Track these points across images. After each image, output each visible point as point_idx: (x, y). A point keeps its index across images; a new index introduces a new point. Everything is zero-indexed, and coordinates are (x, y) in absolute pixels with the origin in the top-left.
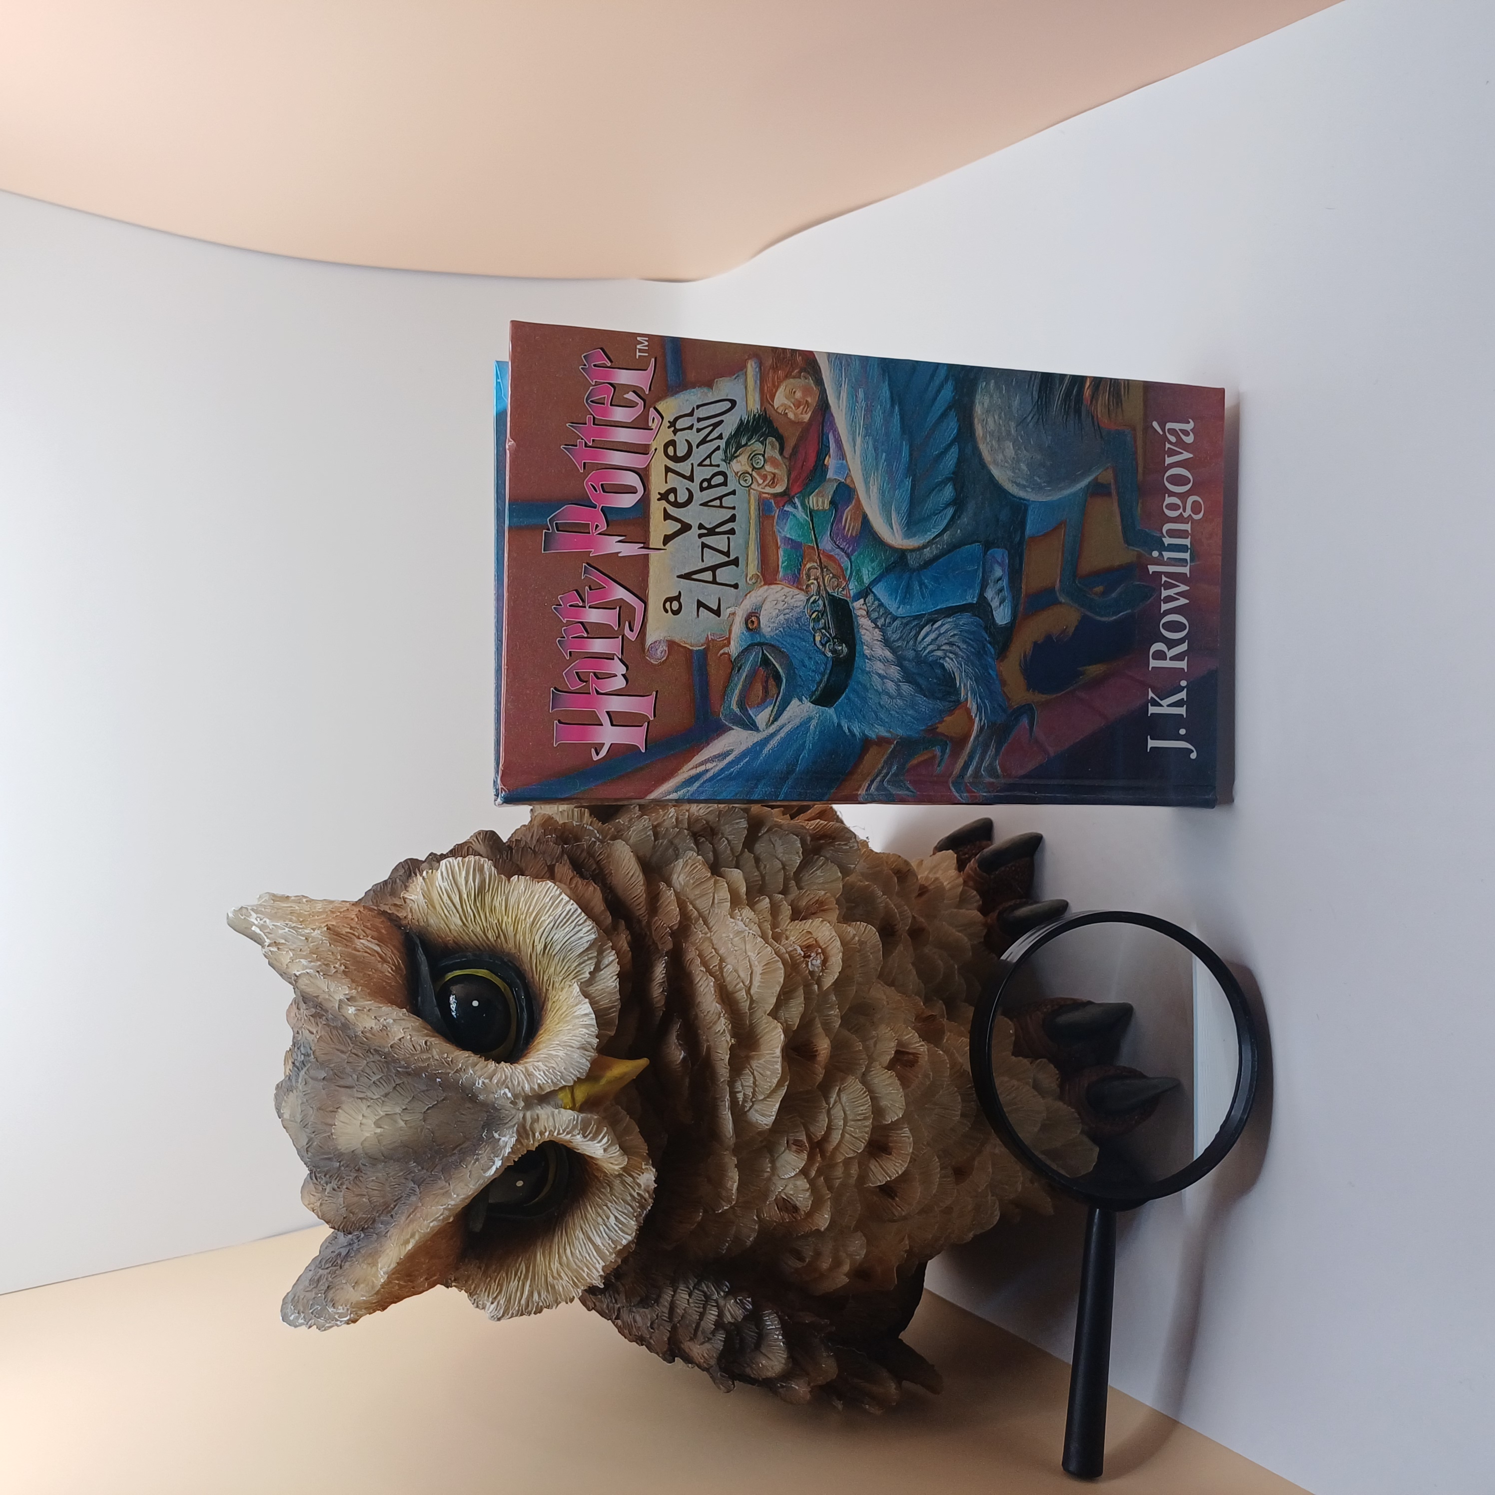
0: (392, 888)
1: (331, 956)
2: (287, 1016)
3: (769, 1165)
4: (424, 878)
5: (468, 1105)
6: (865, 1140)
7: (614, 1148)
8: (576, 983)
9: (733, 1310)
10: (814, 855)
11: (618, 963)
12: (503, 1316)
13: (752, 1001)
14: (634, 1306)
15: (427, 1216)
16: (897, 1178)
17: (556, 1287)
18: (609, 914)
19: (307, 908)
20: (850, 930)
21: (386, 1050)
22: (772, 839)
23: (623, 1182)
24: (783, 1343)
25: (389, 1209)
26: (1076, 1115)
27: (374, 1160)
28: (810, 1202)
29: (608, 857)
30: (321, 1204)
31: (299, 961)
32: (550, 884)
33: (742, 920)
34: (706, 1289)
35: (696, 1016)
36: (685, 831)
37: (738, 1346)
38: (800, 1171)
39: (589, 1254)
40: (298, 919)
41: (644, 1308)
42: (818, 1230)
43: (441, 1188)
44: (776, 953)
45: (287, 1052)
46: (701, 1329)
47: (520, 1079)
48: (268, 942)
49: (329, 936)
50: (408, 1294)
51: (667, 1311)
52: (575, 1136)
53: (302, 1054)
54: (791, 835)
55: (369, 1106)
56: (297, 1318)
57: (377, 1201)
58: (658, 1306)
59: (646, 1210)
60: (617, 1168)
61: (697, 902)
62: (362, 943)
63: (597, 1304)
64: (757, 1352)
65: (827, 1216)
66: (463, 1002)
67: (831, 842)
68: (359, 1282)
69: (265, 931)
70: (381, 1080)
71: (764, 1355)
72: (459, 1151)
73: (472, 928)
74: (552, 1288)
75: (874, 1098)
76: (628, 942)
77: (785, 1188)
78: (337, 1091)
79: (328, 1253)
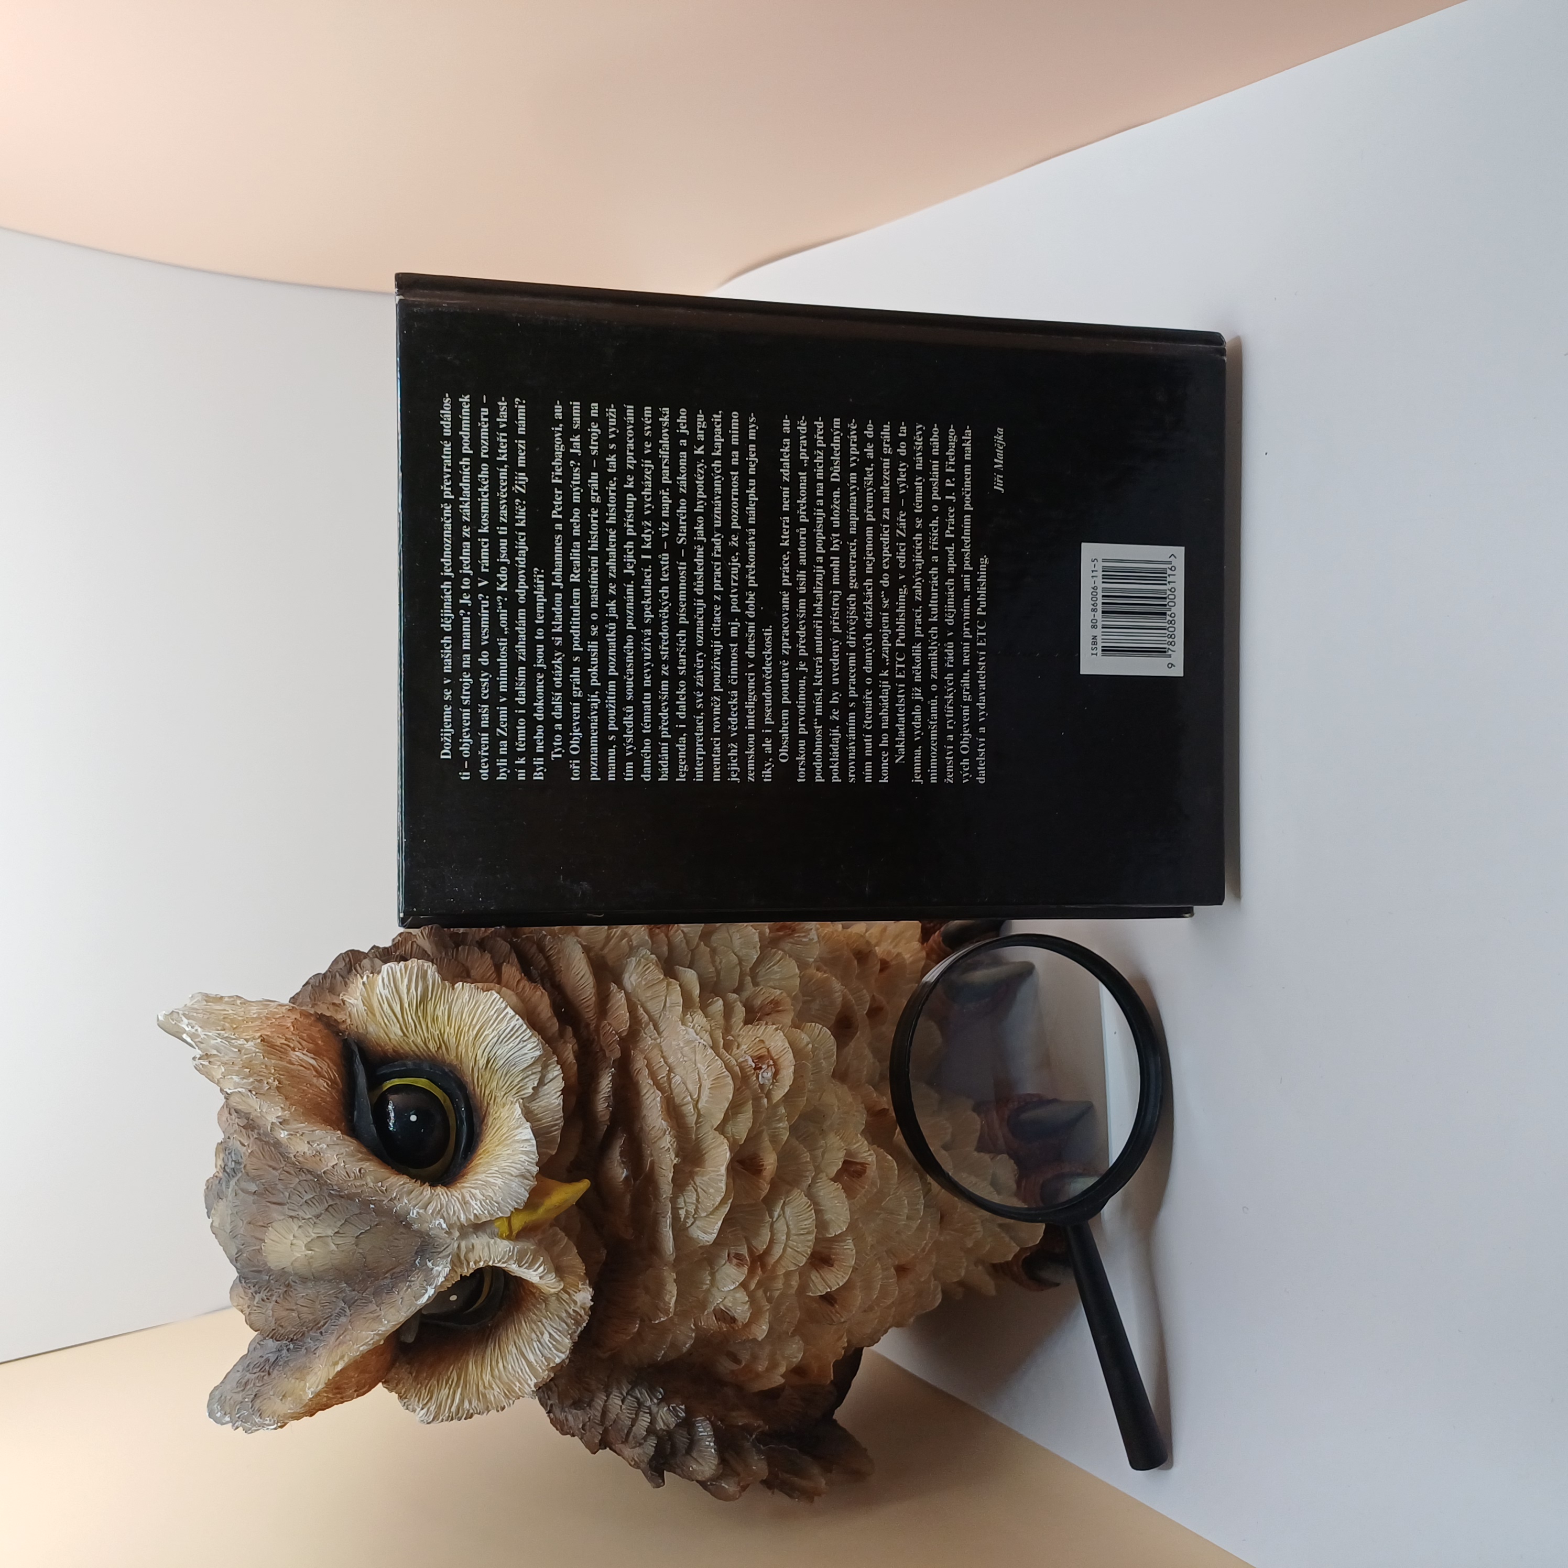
0: (331, 983)
1: (265, 1070)
3: (709, 1278)
4: (364, 983)
5: (402, 1230)
6: (808, 1253)
7: (550, 1273)
8: (517, 1105)
9: (666, 1418)
10: (772, 948)
11: (563, 1079)
13: (699, 1115)
15: (357, 1339)
16: (838, 1288)
17: (488, 1397)
18: (555, 1020)
19: (241, 1011)
20: (803, 1038)
21: (319, 1173)
23: (559, 1300)
24: (715, 1450)
25: (319, 1325)
27: (304, 1280)
28: (749, 1314)
29: (559, 952)
30: (250, 1314)
31: (232, 1078)
32: (496, 995)
33: (693, 1028)
34: (639, 1395)
35: (641, 1129)
37: (669, 1451)
38: (740, 1284)
39: (521, 1370)
40: (231, 1027)
41: (576, 1409)
42: (755, 1340)
43: (372, 1312)
44: (726, 1067)
46: (632, 1434)
47: (456, 1208)
48: (199, 1053)
49: (262, 1048)
51: (599, 1414)
52: (510, 1264)
53: (233, 1161)
55: (300, 1226)
56: (223, 1417)
57: (306, 1318)
58: (590, 1409)
59: (581, 1326)
60: (553, 1291)
61: (649, 1004)
62: (297, 1056)
64: (689, 1457)
65: (765, 1327)
66: (401, 1115)
67: (790, 934)
68: (287, 1395)
69: (197, 1040)
70: (313, 1200)
71: (695, 1459)
72: (392, 1275)
73: (413, 1038)
74: (484, 1397)
75: (818, 1212)
76: (574, 1052)
77: (723, 1300)
78: (268, 1206)
79: (256, 1357)
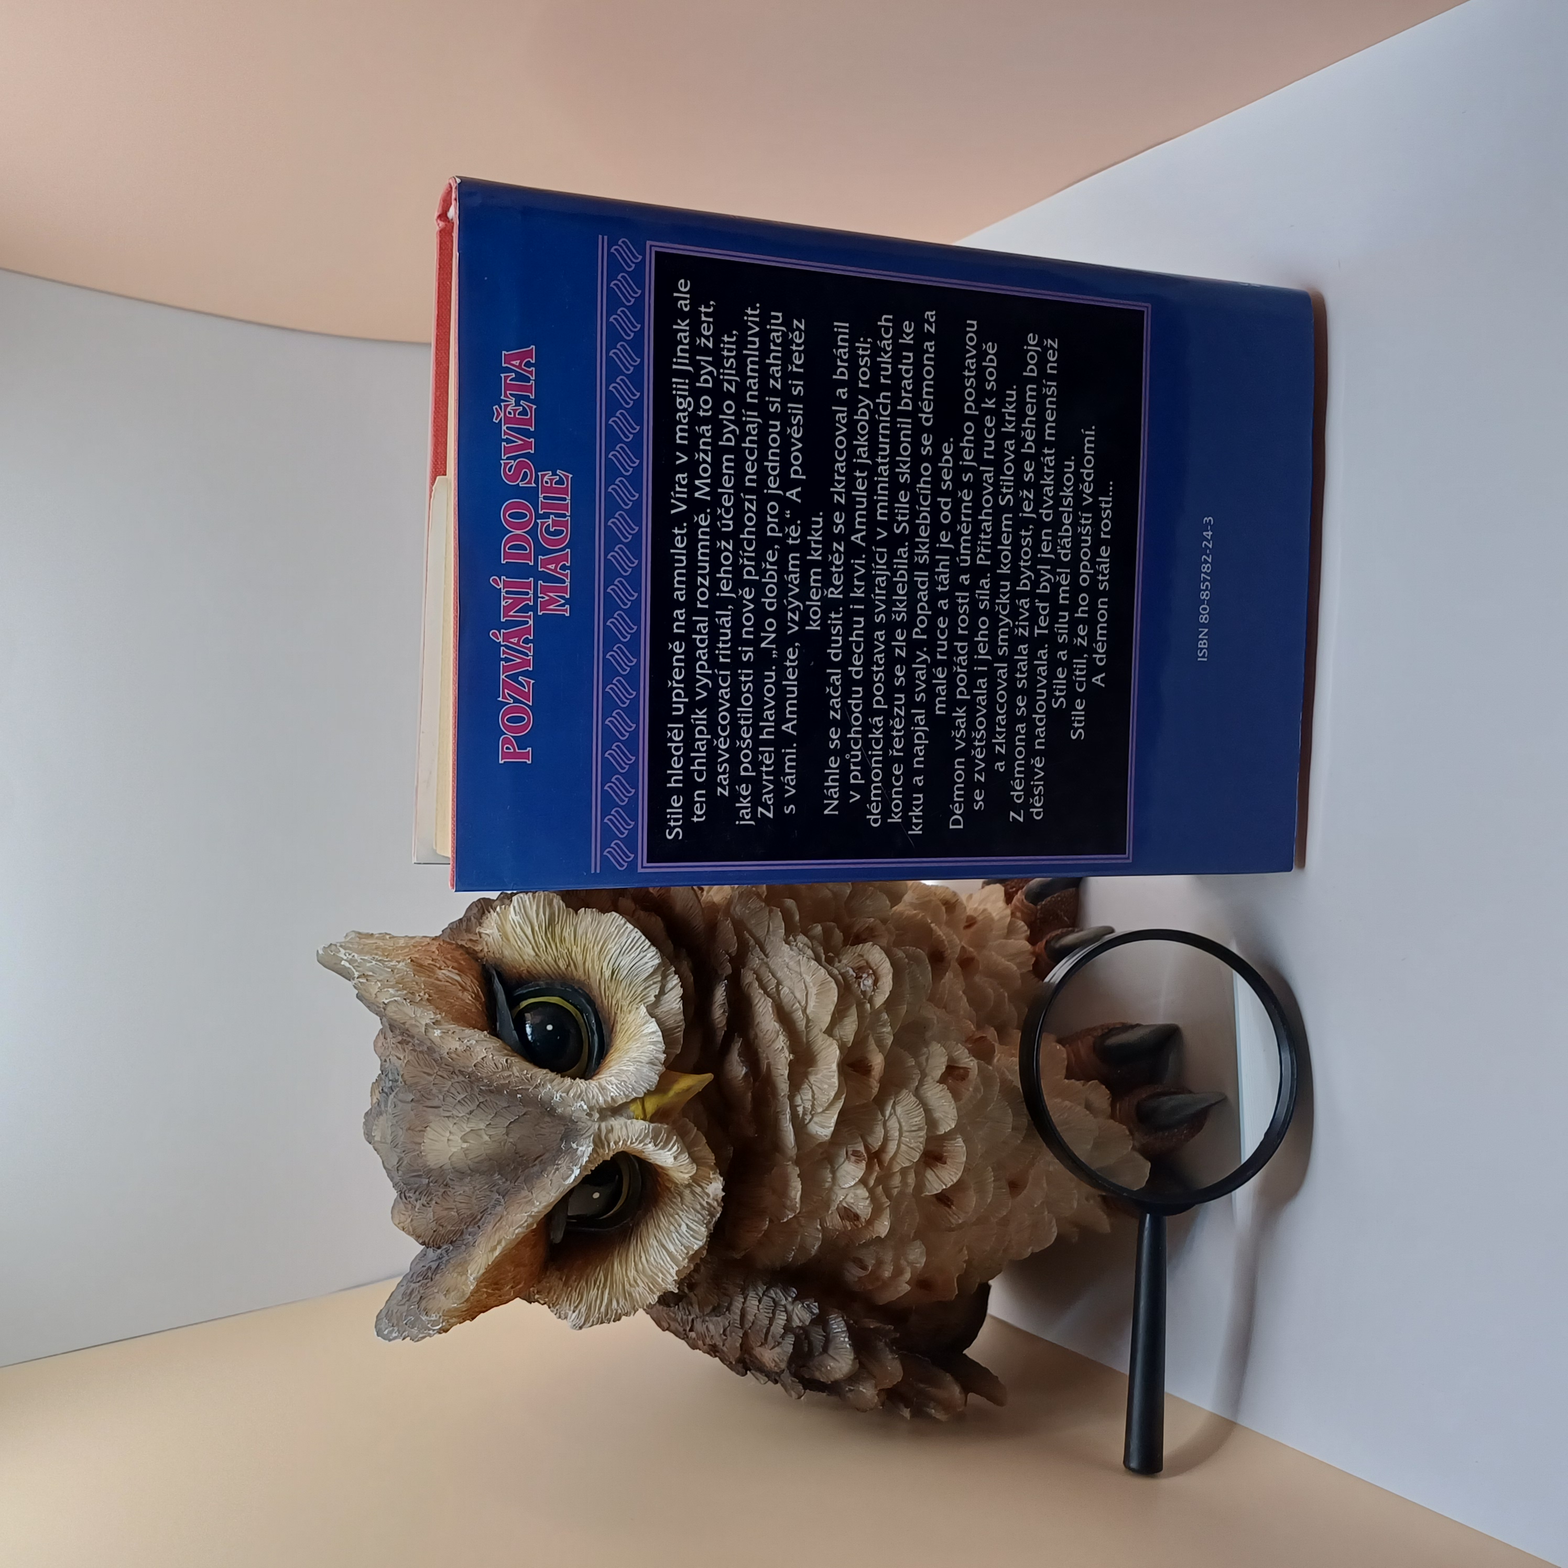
0: (467, 925)
1: (416, 986)
2: (374, 1046)
3: (831, 1175)
4: (497, 913)
5: (547, 1119)
6: (920, 1150)
7: (683, 1156)
8: (642, 1007)
11: (681, 986)
12: (584, 1324)
13: (808, 1020)
14: (707, 1315)
15: (512, 1222)
16: (952, 1186)
17: (634, 1294)
19: (391, 943)
20: (900, 954)
21: (470, 1069)
23: (693, 1193)
24: (849, 1345)
25: (477, 1220)
26: (1128, 1133)
27: (461, 1174)
28: (870, 1210)
30: (411, 1222)
31: (387, 991)
32: (614, 914)
33: (796, 946)
34: (774, 1295)
35: (756, 1036)
37: (806, 1349)
38: (859, 1180)
39: (664, 1261)
40: (383, 954)
41: (716, 1316)
42: (879, 1237)
43: (525, 1198)
44: (829, 974)
45: (373, 1083)
46: (771, 1333)
47: (594, 1093)
48: (356, 974)
49: (413, 967)
50: (496, 1303)
51: (738, 1318)
52: (647, 1145)
53: (390, 1080)
55: (455, 1123)
56: (391, 1332)
57: (464, 1213)
58: (729, 1313)
59: (715, 1217)
60: (687, 1176)
61: (754, 929)
62: (443, 974)
63: (672, 1323)
64: (825, 1355)
65: (887, 1223)
66: (538, 1027)
68: (451, 1290)
69: (354, 965)
70: (466, 1100)
71: (832, 1357)
72: (540, 1162)
73: (544, 958)
74: (628, 1296)
75: (928, 1112)
76: (690, 968)
77: (845, 1197)
78: (425, 1111)
79: (419, 1268)
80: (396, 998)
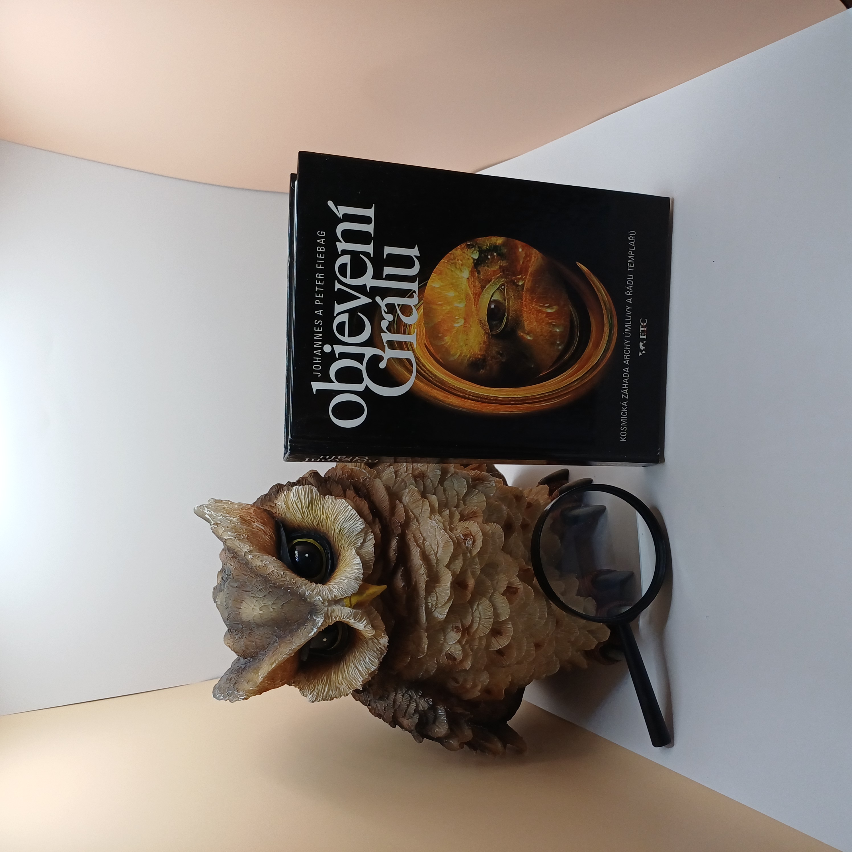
0: (270, 498)
1: (241, 531)
2: (220, 556)
3: (443, 637)
4: (285, 495)
5: (302, 603)
6: (490, 628)
7: (369, 626)
8: (354, 549)
9: (423, 704)
10: (473, 489)
11: (374, 539)
12: (315, 700)
13: (438, 560)
14: (377, 700)
15: (282, 652)
16: (505, 646)
17: (340, 689)
18: (371, 515)
19: (231, 507)
20: (488, 527)
21: (266, 575)
22: (453, 480)
23: (373, 642)
24: (446, 721)
25: (265, 648)
27: (258, 626)
28: (462, 656)
29: (372, 486)
30: (233, 644)
31: (228, 533)
32: (344, 500)
33: (435, 521)
34: (410, 694)
35: (411, 566)
36: (411, 474)
37: (425, 721)
38: (457, 641)
39: (356, 674)
40: (227, 512)
41: (381, 701)
42: (466, 669)
43: (289, 640)
44: (450, 538)
45: (219, 572)
46: (407, 712)
47: (326, 592)
48: (213, 522)
49: (240, 521)
50: (272, 688)
51: (392, 703)
52: (351, 619)
53: (226, 574)
54: (462, 478)
55: (257, 601)
56: (220, 696)
57: (259, 644)
58: (388, 700)
59: (383, 655)
60: (370, 635)
61: (414, 510)
62: (255, 525)
63: (361, 698)
64: (434, 725)
65: (470, 663)
66: (301, 554)
67: (482, 483)
68: (250, 681)
69: (212, 517)
70: (263, 589)
71: (437, 726)
72: (297, 624)
73: (306, 520)
75: (495, 609)
76: (379, 530)
77: (450, 649)
78: (242, 593)
79: (235, 667)
80: (231, 537)
